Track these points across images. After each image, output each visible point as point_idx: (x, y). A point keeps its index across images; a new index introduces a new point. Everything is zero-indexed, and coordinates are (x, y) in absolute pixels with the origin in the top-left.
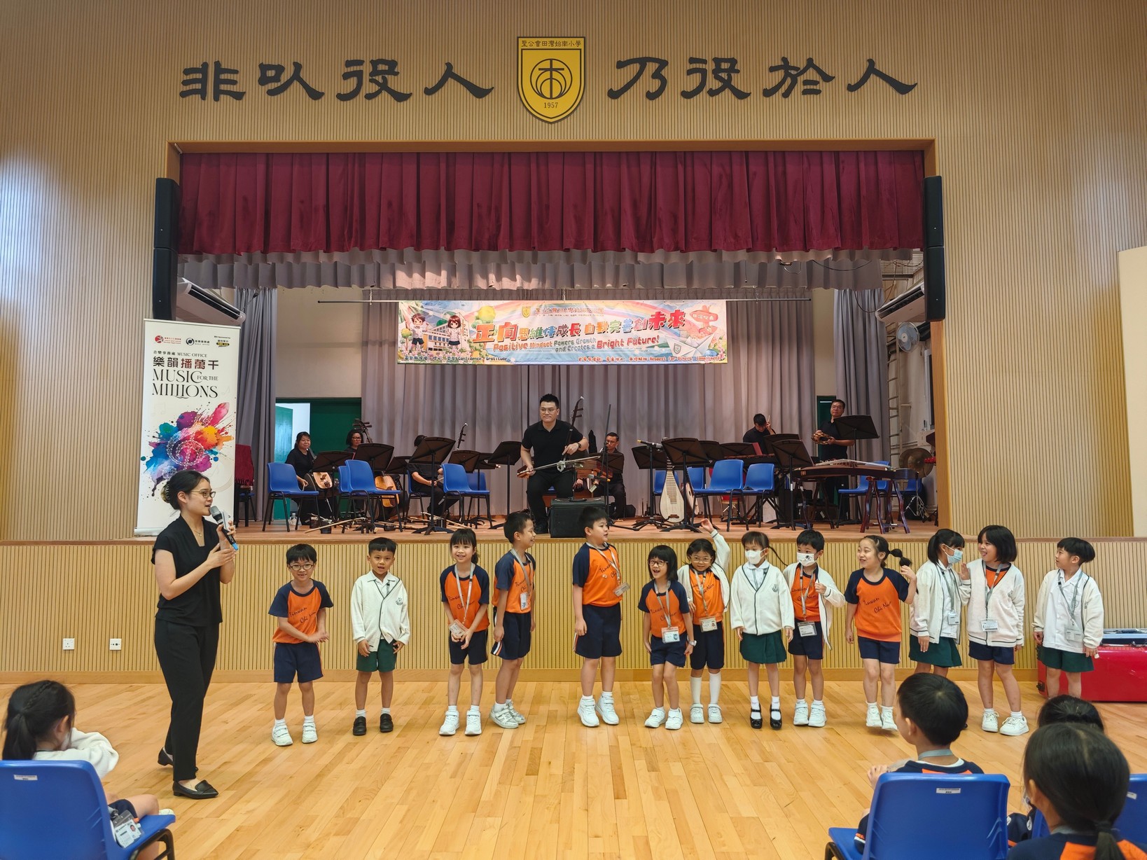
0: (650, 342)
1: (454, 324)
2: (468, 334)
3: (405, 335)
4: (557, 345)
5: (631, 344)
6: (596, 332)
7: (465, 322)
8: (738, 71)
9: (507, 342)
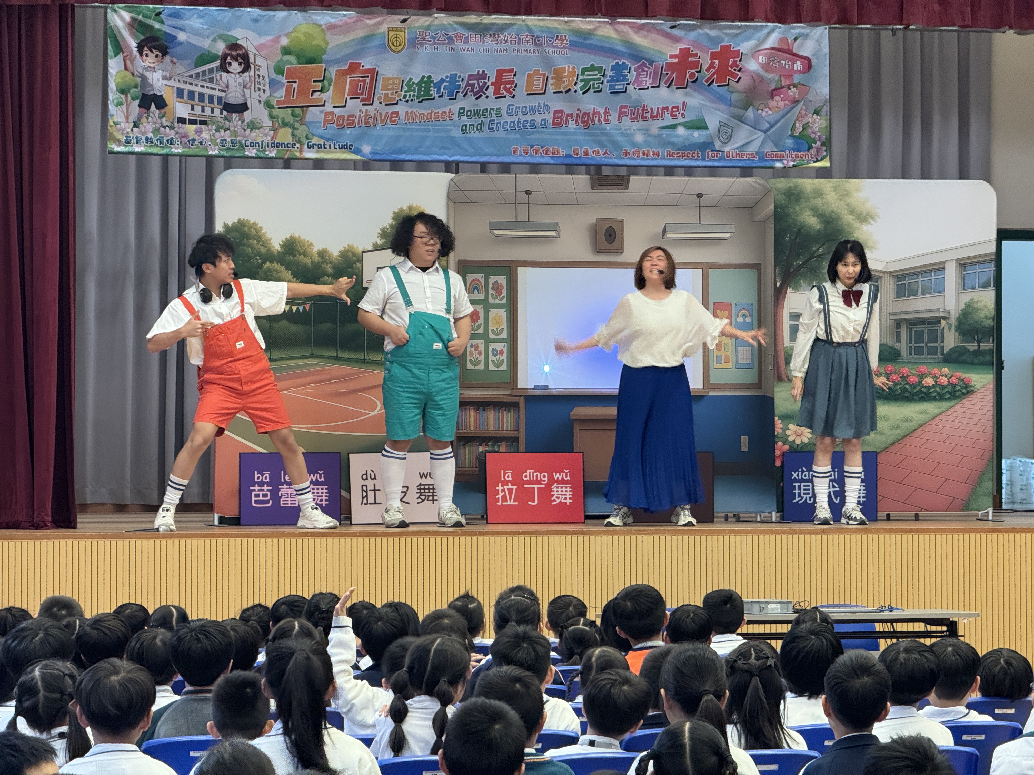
0: (667, 115)
1: (235, 64)
2: (267, 88)
3: (123, 87)
4: (464, 118)
5: (626, 121)
6: (551, 89)
7: (259, 61)
9: (355, 106)
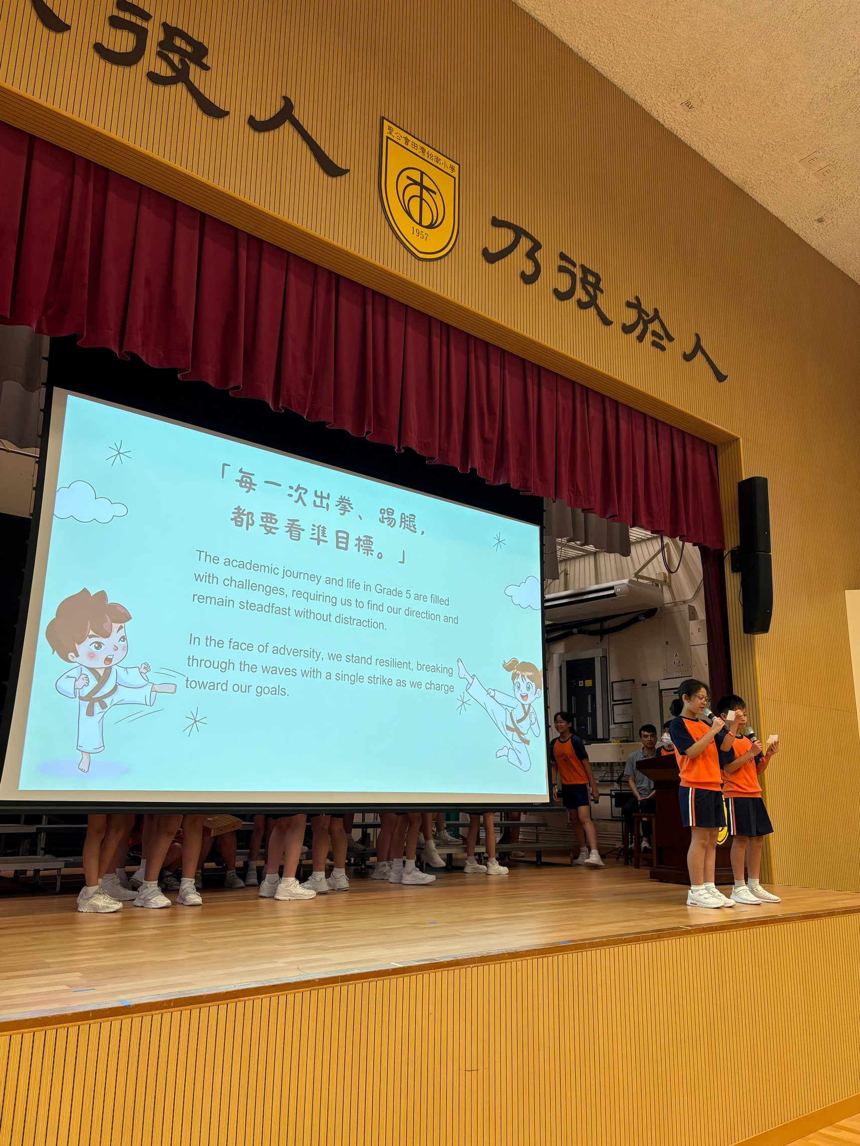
8: (602, 291)
